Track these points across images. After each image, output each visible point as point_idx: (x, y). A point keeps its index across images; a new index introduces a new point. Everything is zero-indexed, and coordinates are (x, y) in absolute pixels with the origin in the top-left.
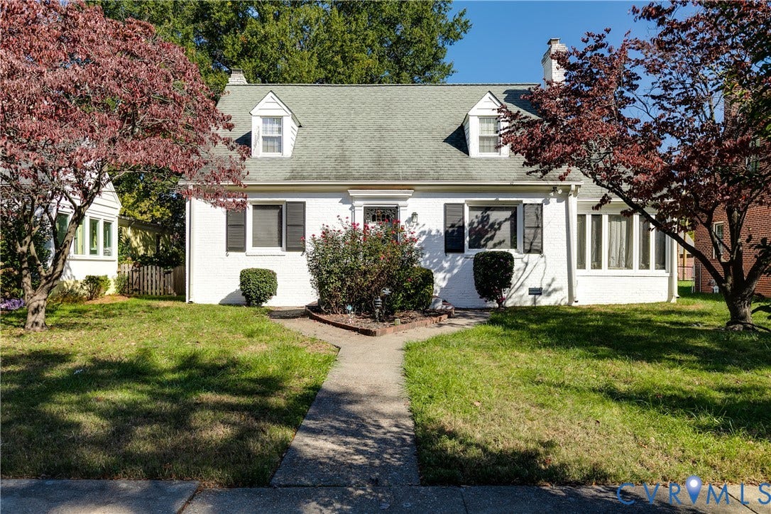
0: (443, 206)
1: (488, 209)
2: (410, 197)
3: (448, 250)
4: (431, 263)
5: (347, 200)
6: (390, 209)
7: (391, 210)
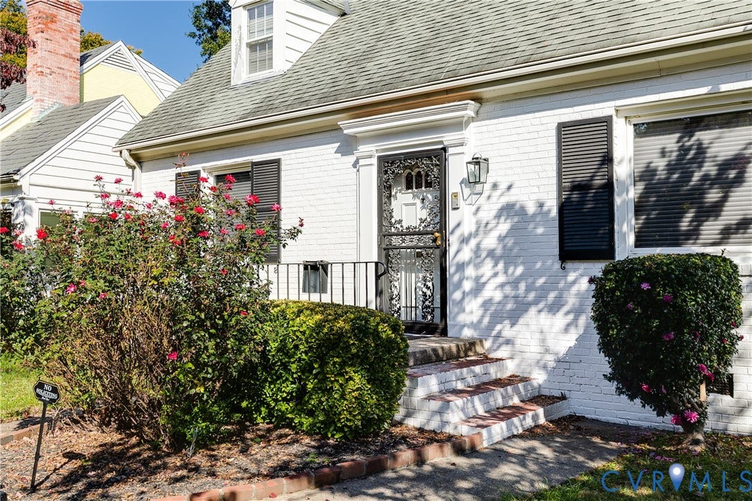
0: (554, 133)
1: (691, 125)
2: (472, 119)
3: (568, 254)
4: (528, 290)
5: (348, 145)
6: (429, 155)
7: (430, 158)
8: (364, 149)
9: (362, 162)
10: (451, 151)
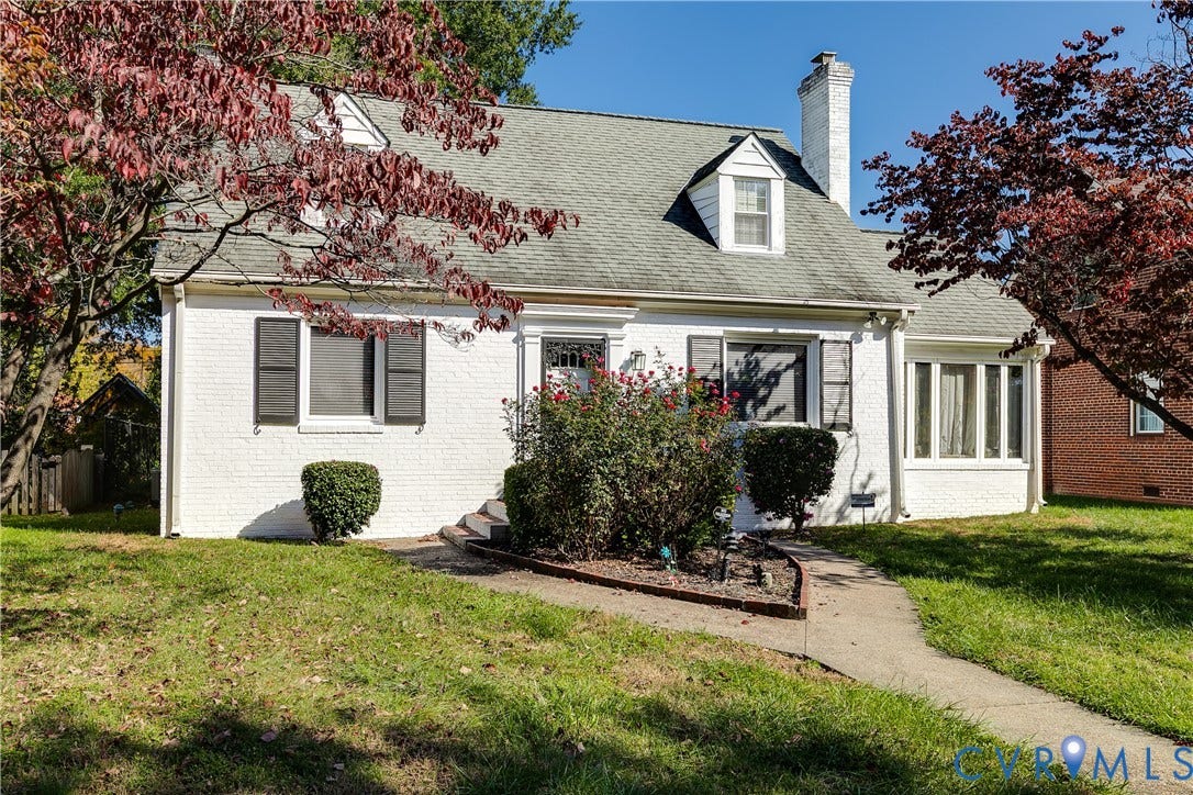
0: (685, 341)
1: (757, 348)
6: (592, 343)
7: (592, 346)
8: (528, 329)
9: (527, 340)
10: (612, 342)
